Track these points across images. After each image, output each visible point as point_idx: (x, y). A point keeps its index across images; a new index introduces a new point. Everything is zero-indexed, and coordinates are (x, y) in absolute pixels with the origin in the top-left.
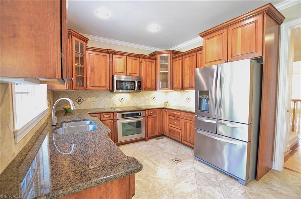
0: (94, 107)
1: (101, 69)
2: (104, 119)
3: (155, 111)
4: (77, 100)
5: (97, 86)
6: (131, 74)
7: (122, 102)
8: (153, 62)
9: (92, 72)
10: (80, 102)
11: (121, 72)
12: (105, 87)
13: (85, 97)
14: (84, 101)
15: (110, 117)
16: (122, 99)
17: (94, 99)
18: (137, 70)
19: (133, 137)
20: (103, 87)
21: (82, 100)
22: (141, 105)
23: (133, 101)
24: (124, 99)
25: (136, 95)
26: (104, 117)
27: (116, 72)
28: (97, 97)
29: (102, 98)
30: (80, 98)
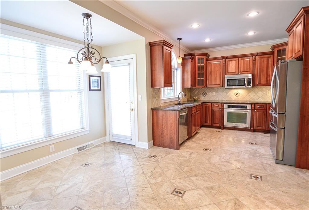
0: (213, 99)
1: (217, 72)
2: (214, 107)
3: (264, 106)
4: (203, 94)
5: (213, 84)
6: (243, 73)
7: (237, 97)
8: (271, 57)
9: (211, 75)
10: (205, 96)
11: (232, 72)
12: (220, 85)
13: (208, 92)
14: (207, 95)
15: (218, 106)
16: (238, 94)
17: (214, 93)
18: (249, 68)
19: (238, 125)
20: (218, 85)
21: (206, 94)
22: (258, 100)
23: (249, 96)
24: (239, 94)
25: (252, 91)
26: (214, 106)
27: (229, 73)
28: (216, 92)
29: (220, 93)
30: (205, 93)
